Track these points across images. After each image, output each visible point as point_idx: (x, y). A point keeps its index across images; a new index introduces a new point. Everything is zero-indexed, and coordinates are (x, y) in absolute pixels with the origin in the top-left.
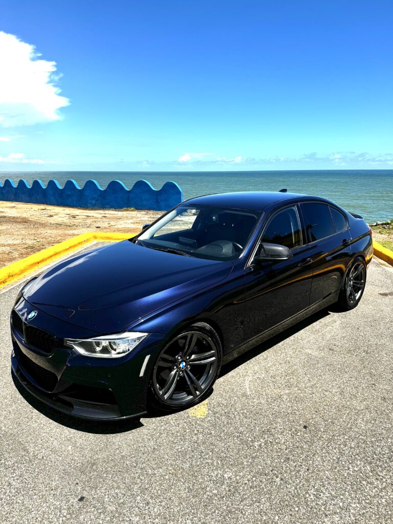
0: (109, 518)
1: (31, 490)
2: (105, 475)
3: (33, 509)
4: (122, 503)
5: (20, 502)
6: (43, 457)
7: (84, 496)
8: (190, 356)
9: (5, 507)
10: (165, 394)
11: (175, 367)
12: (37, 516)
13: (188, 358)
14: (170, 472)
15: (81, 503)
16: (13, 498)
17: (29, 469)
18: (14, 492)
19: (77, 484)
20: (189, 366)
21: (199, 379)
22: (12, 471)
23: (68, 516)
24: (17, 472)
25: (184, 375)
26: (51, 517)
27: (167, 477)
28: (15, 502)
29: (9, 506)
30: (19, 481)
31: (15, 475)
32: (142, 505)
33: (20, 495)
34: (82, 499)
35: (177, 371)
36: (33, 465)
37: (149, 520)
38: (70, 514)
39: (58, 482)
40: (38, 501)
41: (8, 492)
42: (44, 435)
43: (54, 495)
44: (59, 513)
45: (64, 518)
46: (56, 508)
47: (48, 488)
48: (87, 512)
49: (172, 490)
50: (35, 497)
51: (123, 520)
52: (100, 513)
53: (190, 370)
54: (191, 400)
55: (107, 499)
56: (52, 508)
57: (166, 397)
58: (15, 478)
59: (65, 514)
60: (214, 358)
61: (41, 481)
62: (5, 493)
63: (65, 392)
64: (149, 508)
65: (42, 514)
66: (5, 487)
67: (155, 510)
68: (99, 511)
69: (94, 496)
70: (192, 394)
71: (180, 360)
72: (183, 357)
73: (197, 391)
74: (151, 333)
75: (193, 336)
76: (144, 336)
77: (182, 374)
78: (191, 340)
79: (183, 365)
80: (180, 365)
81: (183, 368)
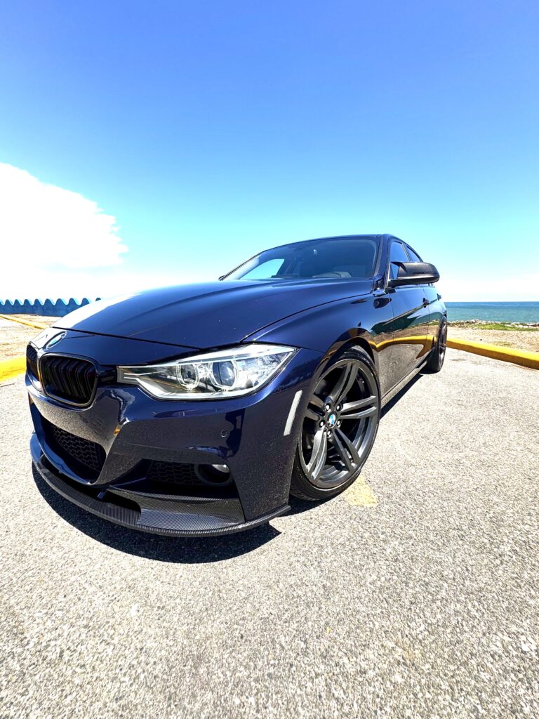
8: (341, 406)
10: (313, 469)
11: (322, 424)
13: (338, 408)
14: (397, 656)
20: (339, 423)
21: (352, 439)
25: (334, 440)
27: (399, 678)
35: (325, 431)
53: (341, 428)
54: (345, 477)
57: (314, 474)
60: (374, 408)
63: (124, 481)
70: (346, 468)
71: (329, 411)
72: (333, 406)
73: (353, 462)
74: (299, 348)
75: (352, 367)
76: (288, 353)
77: (330, 436)
78: (350, 373)
79: (332, 419)
80: (328, 420)
81: (332, 425)
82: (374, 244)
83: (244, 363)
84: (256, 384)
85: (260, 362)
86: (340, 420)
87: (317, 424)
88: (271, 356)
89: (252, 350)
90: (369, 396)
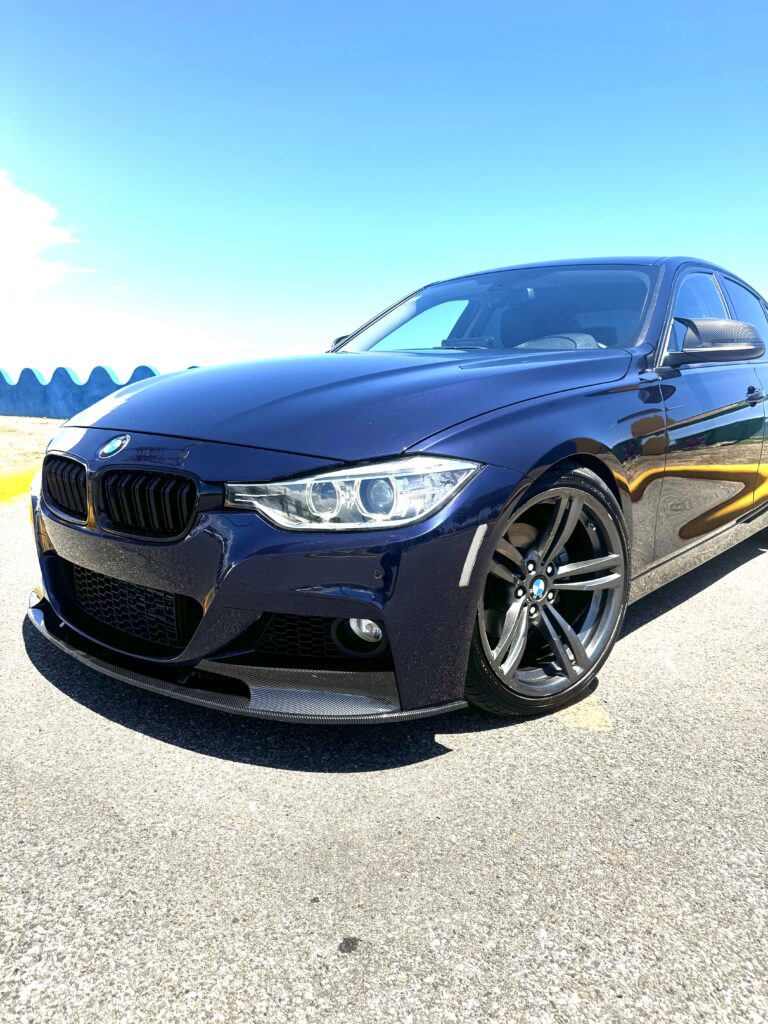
0: (472, 1002)
1: (159, 923)
2: (398, 874)
3: (185, 986)
4: (496, 950)
5: (131, 962)
6: (174, 833)
7: (353, 935)
8: (555, 567)
9: (79, 981)
10: (503, 661)
11: (520, 593)
12: (208, 1007)
13: (549, 570)
14: (601, 857)
15: (352, 959)
16: (101, 950)
17: (138, 864)
18: (100, 931)
19: (315, 900)
20: (551, 596)
21: (577, 629)
22: (81, 872)
23: (321, 1000)
24: (97, 873)
25: (542, 621)
26: (261, 1006)
27: (599, 872)
28: (113, 964)
29: (95, 980)
30: (110, 899)
31: (91, 884)
32: (564, 953)
33: (126, 939)
34: (349, 945)
35: (524, 605)
36: (147, 852)
37: (621, 1003)
38: (325, 994)
39: (247, 898)
40: (196, 957)
41: (80, 933)
42: (159, 778)
43: (247, 936)
44: (285, 994)
45: (311, 1010)
46: (268, 978)
47: (218, 918)
48: (385, 985)
49: (640, 908)
50: (182, 945)
51: (527, 1007)
52: (435, 986)
53: (554, 605)
54: (563, 687)
55: (437, 942)
56: (256, 979)
57: (506, 668)
58: (97, 892)
59: (309, 996)
60: (615, 576)
61: (188, 895)
62: (72, 937)
64: (596, 964)
65: (223, 998)
66: (67, 919)
67: (621, 967)
68: (429, 979)
69: (390, 936)
70: (564, 672)
71: (533, 573)
72: (539, 565)
73: (577, 664)
74: (484, 464)
75: (572, 502)
76: (469, 470)
77: (535, 616)
78: (567, 512)
79: (539, 587)
80: (531, 587)
81: (538, 598)
82: (646, 279)
83: (406, 481)
84: (422, 511)
85: (427, 482)
86: (552, 591)
87: (512, 590)
88: (443, 474)
89: (417, 465)
90: (608, 555)
